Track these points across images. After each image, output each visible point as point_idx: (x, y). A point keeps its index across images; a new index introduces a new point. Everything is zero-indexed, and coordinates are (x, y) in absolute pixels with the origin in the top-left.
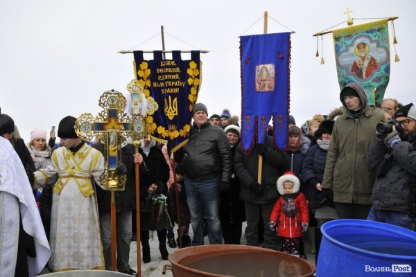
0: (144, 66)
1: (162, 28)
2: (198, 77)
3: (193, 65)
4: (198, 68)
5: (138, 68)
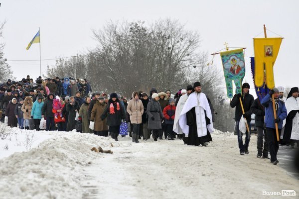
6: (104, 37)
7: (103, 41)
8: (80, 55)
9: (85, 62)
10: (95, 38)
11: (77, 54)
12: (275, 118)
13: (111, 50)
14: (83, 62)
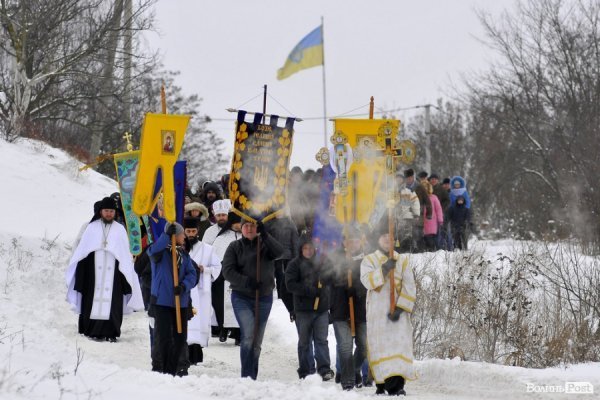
0: (243, 127)
1: (265, 87)
2: (289, 147)
3: (285, 133)
4: (291, 136)
5: (238, 129)
6: (518, 39)
7: (514, 49)
8: (448, 104)
9: (465, 126)
10: (490, 40)
11: (440, 101)
12: (176, 284)
13: (541, 82)
14: (458, 125)
